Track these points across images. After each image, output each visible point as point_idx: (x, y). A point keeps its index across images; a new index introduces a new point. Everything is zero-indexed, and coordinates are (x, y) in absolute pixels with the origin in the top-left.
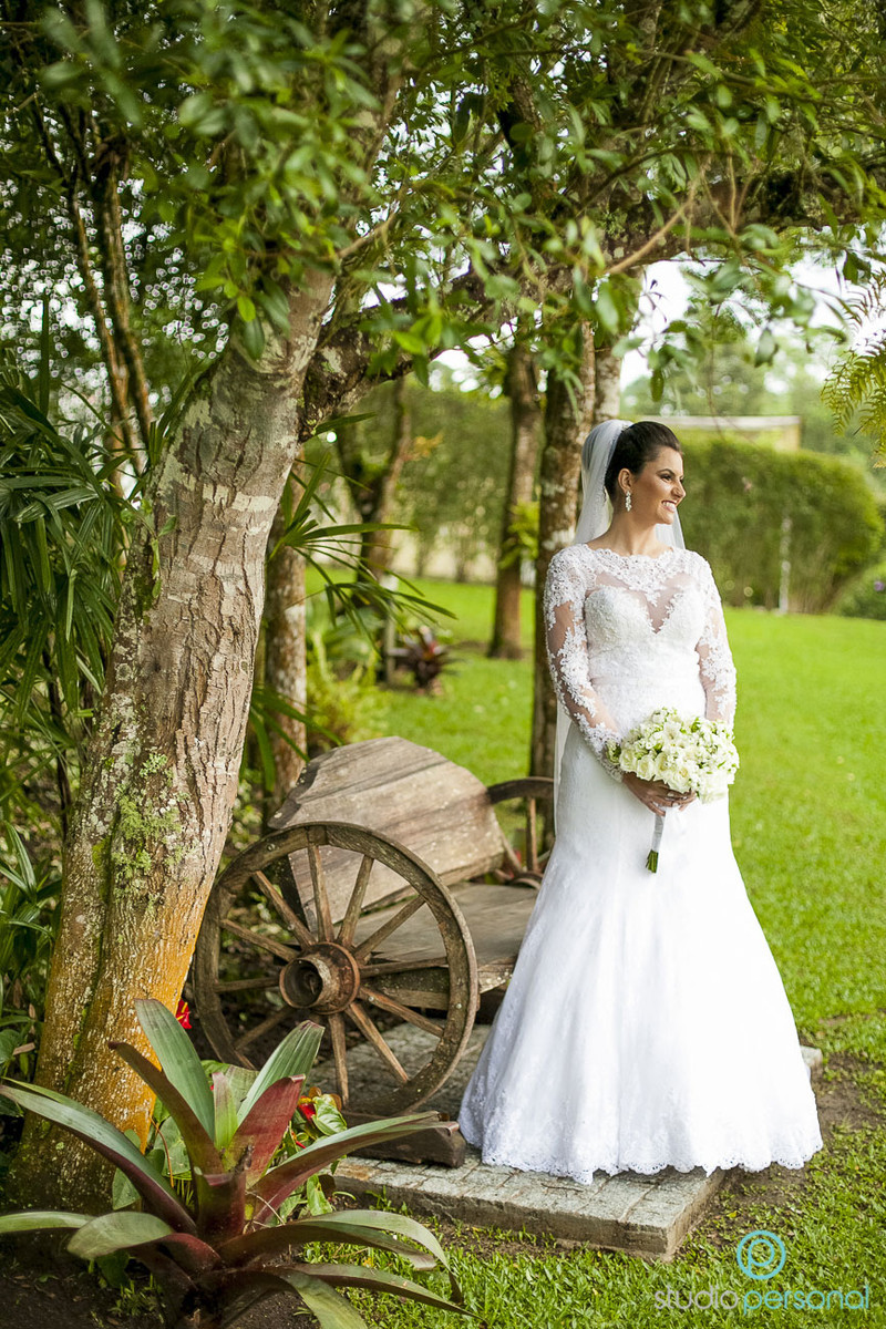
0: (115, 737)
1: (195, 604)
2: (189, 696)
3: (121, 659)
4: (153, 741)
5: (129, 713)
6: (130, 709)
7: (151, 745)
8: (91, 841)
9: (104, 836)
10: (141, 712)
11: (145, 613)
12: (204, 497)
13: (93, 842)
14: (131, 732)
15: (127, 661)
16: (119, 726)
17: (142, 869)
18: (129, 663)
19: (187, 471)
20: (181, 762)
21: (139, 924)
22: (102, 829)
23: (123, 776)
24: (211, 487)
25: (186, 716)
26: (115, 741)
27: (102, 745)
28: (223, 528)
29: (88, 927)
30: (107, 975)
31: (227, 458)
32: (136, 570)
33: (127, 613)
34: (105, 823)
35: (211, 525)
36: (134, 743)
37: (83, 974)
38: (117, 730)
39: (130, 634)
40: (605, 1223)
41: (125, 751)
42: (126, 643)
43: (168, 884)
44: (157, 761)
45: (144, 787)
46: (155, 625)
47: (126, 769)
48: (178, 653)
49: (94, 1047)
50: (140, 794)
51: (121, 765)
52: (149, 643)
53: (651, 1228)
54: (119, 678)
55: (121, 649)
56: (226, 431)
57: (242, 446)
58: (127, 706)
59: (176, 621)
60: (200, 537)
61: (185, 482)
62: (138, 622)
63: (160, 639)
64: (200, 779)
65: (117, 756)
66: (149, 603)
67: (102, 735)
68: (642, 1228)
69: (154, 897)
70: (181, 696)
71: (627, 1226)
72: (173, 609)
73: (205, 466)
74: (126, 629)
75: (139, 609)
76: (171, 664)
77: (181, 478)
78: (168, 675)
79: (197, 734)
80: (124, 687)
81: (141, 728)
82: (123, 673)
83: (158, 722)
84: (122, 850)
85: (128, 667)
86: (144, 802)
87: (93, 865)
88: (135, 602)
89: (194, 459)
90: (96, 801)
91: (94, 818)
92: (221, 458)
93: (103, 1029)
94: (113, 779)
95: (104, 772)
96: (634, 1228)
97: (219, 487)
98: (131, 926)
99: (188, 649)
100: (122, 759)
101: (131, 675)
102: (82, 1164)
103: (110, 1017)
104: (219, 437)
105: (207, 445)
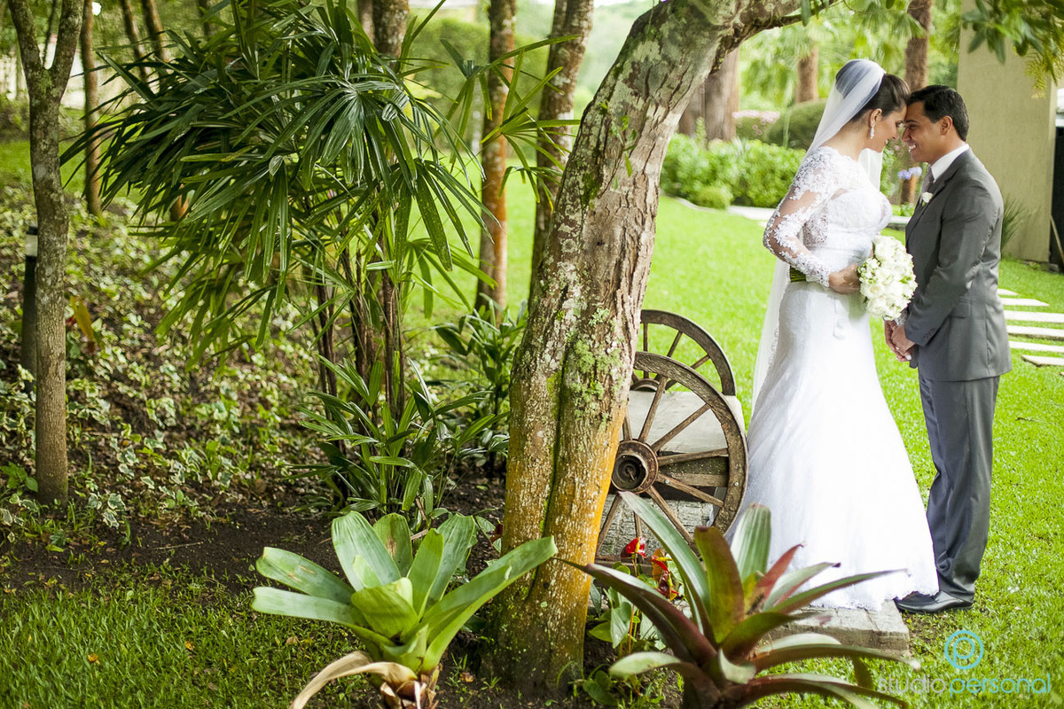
0: (564, 295)
1: (631, 195)
2: (626, 265)
3: (566, 236)
4: (598, 298)
5: (573, 277)
6: (575, 273)
7: (596, 301)
8: (546, 374)
9: (556, 370)
10: (583, 276)
11: (591, 201)
12: (648, 114)
13: (548, 375)
14: (576, 291)
15: (572, 237)
16: (567, 287)
17: (597, 395)
18: (574, 239)
19: (636, 94)
20: (620, 314)
21: (594, 436)
22: (554, 365)
23: (572, 324)
24: (654, 107)
25: (624, 279)
26: (563, 300)
27: (553, 301)
28: (654, 138)
29: (545, 440)
30: (569, 475)
31: (669, 86)
32: (585, 168)
33: (573, 200)
34: (556, 361)
35: (648, 135)
36: (580, 300)
37: (544, 475)
38: (566, 290)
39: (577, 217)
40: (863, 632)
41: (573, 305)
42: (572, 223)
43: (614, 405)
44: (603, 313)
45: (593, 333)
46: (599, 211)
47: (574, 319)
48: (618, 232)
49: (563, 530)
50: (590, 338)
51: (570, 316)
52: (592, 224)
53: (897, 634)
54: (564, 250)
55: (565, 228)
56: (672, 65)
57: (681, 77)
58: (571, 271)
59: (616, 207)
60: (639, 144)
61: (634, 103)
62: (583, 209)
63: (603, 221)
64: (630, 325)
65: (567, 310)
66: (596, 193)
67: (552, 294)
68: (891, 634)
69: (606, 415)
70: (619, 264)
71: (880, 633)
72: (614, 199)
73: (652, 91)
74: (573, 213)
75: (586, 199)
76: (612, 239)
77: (631, 100)
78: (609, 248)
79: (630, 292)
80: (569, 257)
81: (584, 288)
82: (569, 246)
83: (602, 285)
84: (579, 381)
85: (573, 242)
86: (594, 344)
87: (547, 393)
88: (582, 193)
89: (644, 86)
90: (549, 344)
91: (548, 357)
92: (665, 86)
93: (569, 515)
94: (564, 327)
95: (556, 322)
96: (885, 634)
97: (660, 107)
98: (588, 438)
99: (624, 229)
100: (571, 312)
101: (575, 248)
102: (562, 616)
103: (574, 506)
104: (666, 70)
105: (656, 77)
